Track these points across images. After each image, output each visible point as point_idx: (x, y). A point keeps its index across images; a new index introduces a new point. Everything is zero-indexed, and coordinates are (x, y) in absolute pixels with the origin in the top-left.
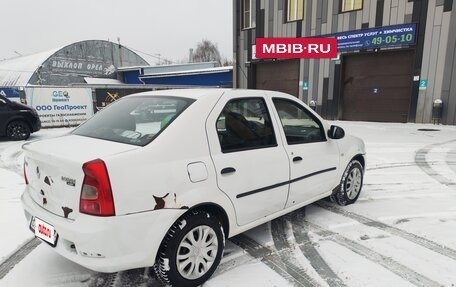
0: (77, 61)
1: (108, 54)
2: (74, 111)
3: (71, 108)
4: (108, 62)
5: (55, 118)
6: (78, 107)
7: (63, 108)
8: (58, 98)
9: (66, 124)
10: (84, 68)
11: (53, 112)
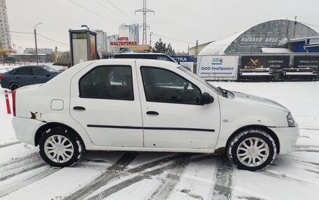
0: (259, 37)
1: (284, 30)
2: (224, 71)
3: (222, 69)
4: (283, 35)
5: (211, 75)
6: (227, 69)
7: (217, 69)
8: (216, 62)
9: (217, 79)
10: (263, 41)
11: (211, 71)
